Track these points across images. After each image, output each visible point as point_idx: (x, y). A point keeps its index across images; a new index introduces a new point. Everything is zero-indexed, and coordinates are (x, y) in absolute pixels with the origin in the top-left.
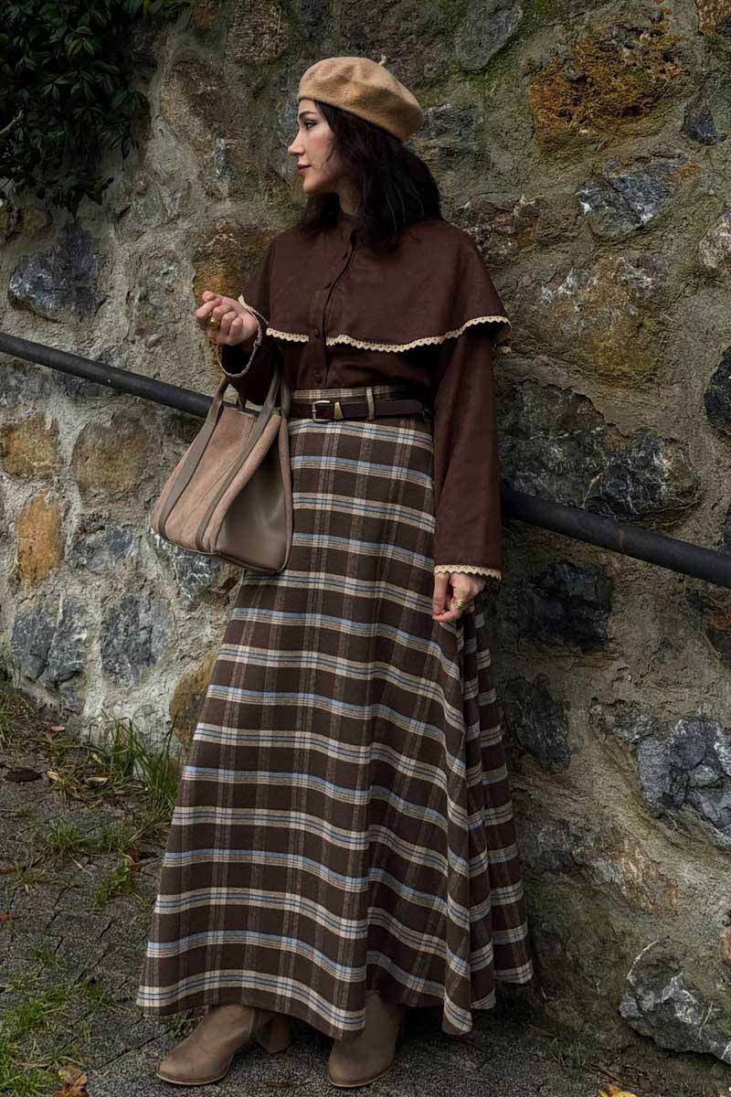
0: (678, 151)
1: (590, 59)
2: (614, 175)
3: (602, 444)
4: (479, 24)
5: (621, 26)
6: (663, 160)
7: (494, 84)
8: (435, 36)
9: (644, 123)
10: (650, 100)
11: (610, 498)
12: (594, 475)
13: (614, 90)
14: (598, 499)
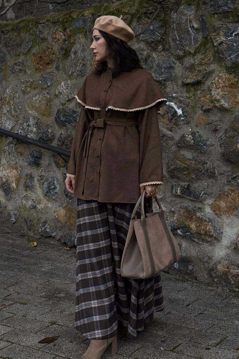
0: (55, 72)
1: (42, 53)
2: (45, 76)
3: (42, 128)
4: (25, 44)
5: (47, 47)
6: (52, 73)
7: (28, 56)
8: (19, 46)
9: (50, 66)
10: (51, 62)
11: (42, 138)
12: (40, 133)
13: (45, 59)
14: (40, 138)
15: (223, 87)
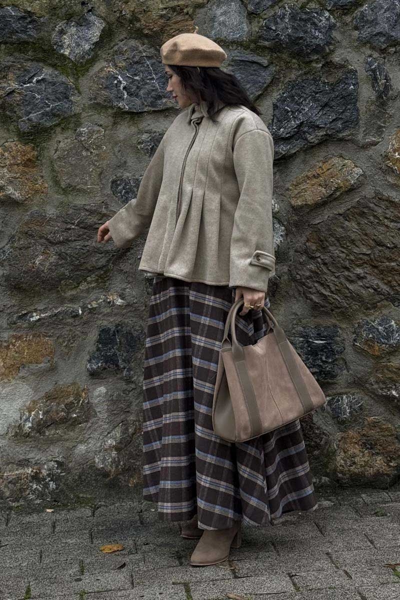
15: (11, 165)
